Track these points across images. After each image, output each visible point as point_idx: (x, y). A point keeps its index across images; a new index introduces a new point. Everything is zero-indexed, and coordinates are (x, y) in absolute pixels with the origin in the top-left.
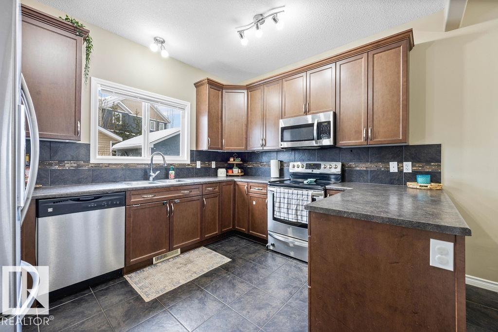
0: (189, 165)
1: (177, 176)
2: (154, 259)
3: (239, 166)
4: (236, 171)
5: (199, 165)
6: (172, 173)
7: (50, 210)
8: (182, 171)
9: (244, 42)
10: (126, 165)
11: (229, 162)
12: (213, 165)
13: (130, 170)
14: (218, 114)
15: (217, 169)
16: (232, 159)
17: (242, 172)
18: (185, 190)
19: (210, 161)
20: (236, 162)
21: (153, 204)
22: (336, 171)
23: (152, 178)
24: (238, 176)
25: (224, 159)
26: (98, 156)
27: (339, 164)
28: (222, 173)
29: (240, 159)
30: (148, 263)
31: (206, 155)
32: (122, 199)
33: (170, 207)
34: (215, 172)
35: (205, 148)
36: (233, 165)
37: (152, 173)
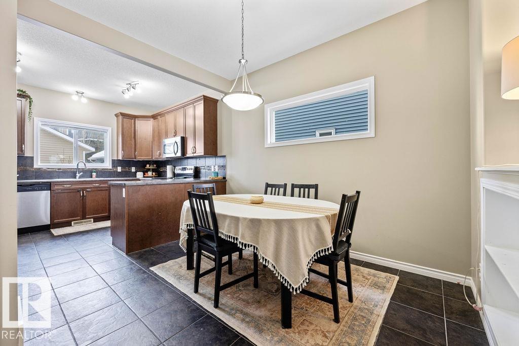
0: (110, 169)
1: (97, 177)
2: (73, 223)
3: (153, 170)
4: (150, 173)
5: (119, 169)
6: (94, 174)
11: (146, 168)
12: (133, 169)
14: (131, 135)
15: (136, 173)
16: (148, 166)
17: (156, 174)
18: (95, 183)
19: (130, 166)
20: (151, 167)
21: (70, 191)
22: (191, 172)
23: (77, 177)
24: (152, 177)
25: (142, 166)
26: (39, 164)
27: (193, 167)
28: (140, 175)
29: (155, 166)
30: (68, 224)
31: (126, 163)
32: (48, 186)
33: (83, 193)
34: (135, 174)
35: (120, 158)
36: (149, 170)
37: (77, 174)
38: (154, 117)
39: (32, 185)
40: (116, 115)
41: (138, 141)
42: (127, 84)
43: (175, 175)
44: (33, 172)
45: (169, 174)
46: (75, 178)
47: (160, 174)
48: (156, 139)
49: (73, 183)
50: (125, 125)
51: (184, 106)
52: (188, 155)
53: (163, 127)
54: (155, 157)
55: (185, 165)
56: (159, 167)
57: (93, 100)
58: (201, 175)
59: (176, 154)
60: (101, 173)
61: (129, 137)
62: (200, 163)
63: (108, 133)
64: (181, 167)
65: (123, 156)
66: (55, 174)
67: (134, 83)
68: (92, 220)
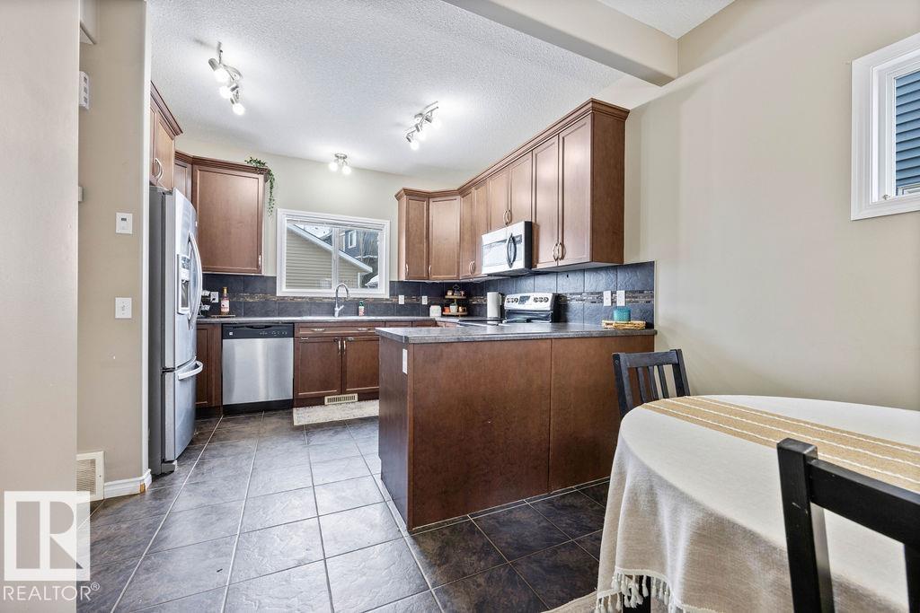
0: (387, 300)
1: (366, 313)
2: (326, 398)
3: (460, 303)
4: (453, 309)
5: (402, 300)
6: (362, 308)
7: (231, 334)
8: (374, 306)
9: (414, 146)
10: (311, 298)
11: (446, 297)
12: (425, 301)
13: (315, 303)
15: (428, 306)
16: (450, 293)
17: (464, 311)
18: (362, 327)
19: (419, 295)
20: (456, 297)
21: (323, 339)
22: (547, 306)
23: (336, 314)
24: (458, 316)
25: (439, 292)
26: (284, 289)
27: (550, 296)
28: (435, 311)
29: (463, 293)
30: (319, 401)
31: (412, 288)
32: (289, 330)
33: (342, 344)
34: (426, 311)
35: (403, 278)
36: (451, 301)
37: (337, 309)
38: (463, 192)
39: (267, 326)
40: (398, 197)
41: (434, 243)
42: (416, 116)
43: (504, 314)
44: (275, 302)
45: (492, 311)
46: (334, 315)
47: (472, 311)
48: (467, 237)
49: (329, 325)
50: (412, 214)
51: (532, 149)
52: (540, 267)
53: (480, 211)
54: (465, 275)
55: (529, 292)
56: (469, 296)
57: (360, 170)
58: (570, 315)
59: (511, 265)
60: (372, 307)
61: (418, 239)
62: (566, 285)
63: (384, 230)
64: (518, 296)
65: (408, 275)
66: (306, 307)
67: (429, 109)
68: (356, 395)
